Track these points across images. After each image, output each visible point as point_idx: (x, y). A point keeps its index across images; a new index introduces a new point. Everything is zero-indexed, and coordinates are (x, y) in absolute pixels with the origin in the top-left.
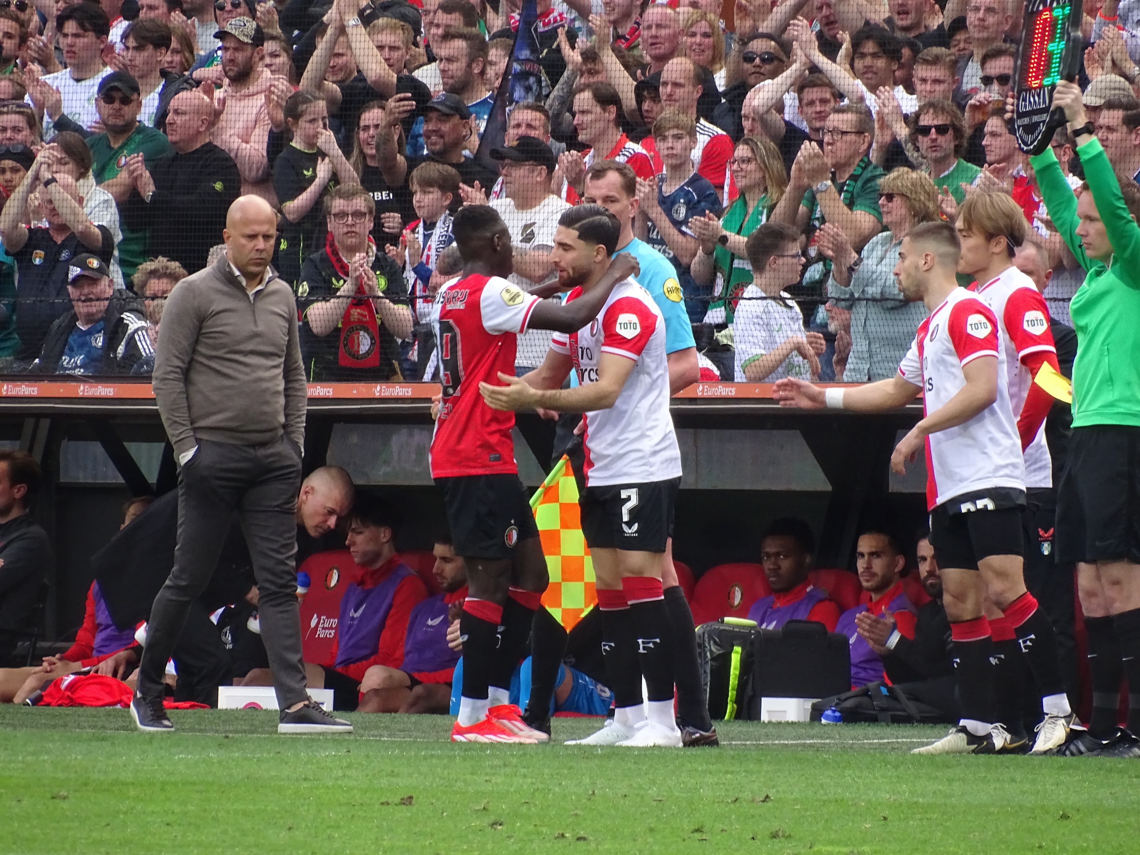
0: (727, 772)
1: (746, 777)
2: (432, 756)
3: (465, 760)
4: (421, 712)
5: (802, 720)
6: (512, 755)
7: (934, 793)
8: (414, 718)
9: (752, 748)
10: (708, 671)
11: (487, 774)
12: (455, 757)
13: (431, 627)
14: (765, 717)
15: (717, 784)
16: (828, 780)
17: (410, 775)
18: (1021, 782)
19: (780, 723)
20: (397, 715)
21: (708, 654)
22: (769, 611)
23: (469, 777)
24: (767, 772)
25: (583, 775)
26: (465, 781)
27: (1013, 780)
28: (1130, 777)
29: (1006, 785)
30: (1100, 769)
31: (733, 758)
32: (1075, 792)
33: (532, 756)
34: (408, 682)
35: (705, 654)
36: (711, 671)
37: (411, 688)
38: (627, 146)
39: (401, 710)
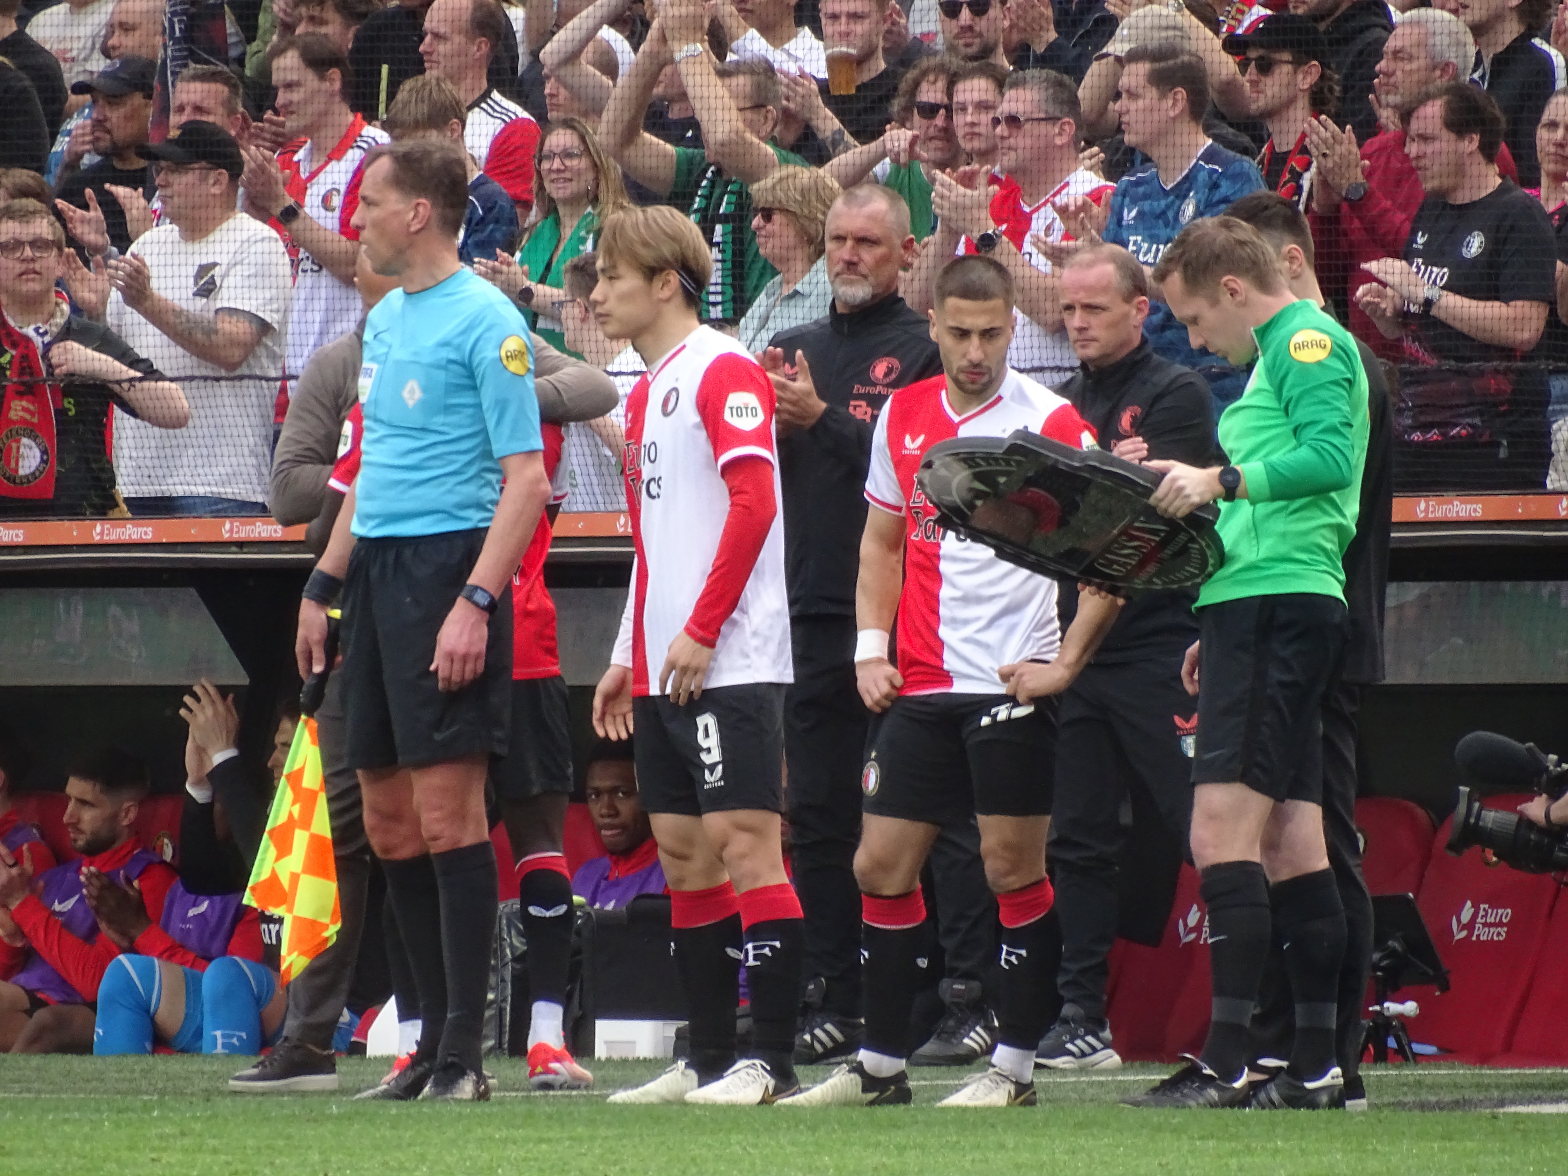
0: (541, 1141)
1: (571, 1147)
2: (66, 1121)
3: (118, 1126)
4: (47, 1052)
5: (660, 1055)
6: (195, 1118)
7: (875, 1169)
8: (36, 1060)
9: (582, 1100)
10: (508, 978)
11: (153, 1149)
12: (103, 1121)
13: (60, 914)
14: (601, 1052)
15: (525, 1160)
16: (704, 1151)
17: (30, 1153)
18: (1016, 1148)
19: (624, 1062)
20: (8, 1057)
21: (508, 951)
22: (603, 884)
23: (125, 1155)
24: (606, 1138)
25: (310, 1147)
26: (118, 1161)
27: (1002, 1146)
28: (1192, 1138)
29: (991, 1155)
30: (1142, 1127)
31: (550, 1117)
32: (1103, 1163)
33: (226, 1120)
34: (26, 1003)
35: (503, 950)
36: (513, 977)
37: (29, 1013)
38: (364, 133)
39: (13, 1050)
